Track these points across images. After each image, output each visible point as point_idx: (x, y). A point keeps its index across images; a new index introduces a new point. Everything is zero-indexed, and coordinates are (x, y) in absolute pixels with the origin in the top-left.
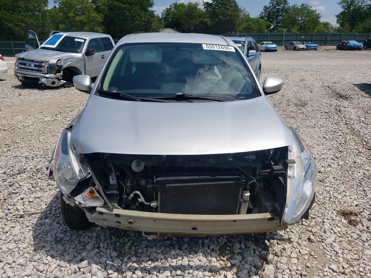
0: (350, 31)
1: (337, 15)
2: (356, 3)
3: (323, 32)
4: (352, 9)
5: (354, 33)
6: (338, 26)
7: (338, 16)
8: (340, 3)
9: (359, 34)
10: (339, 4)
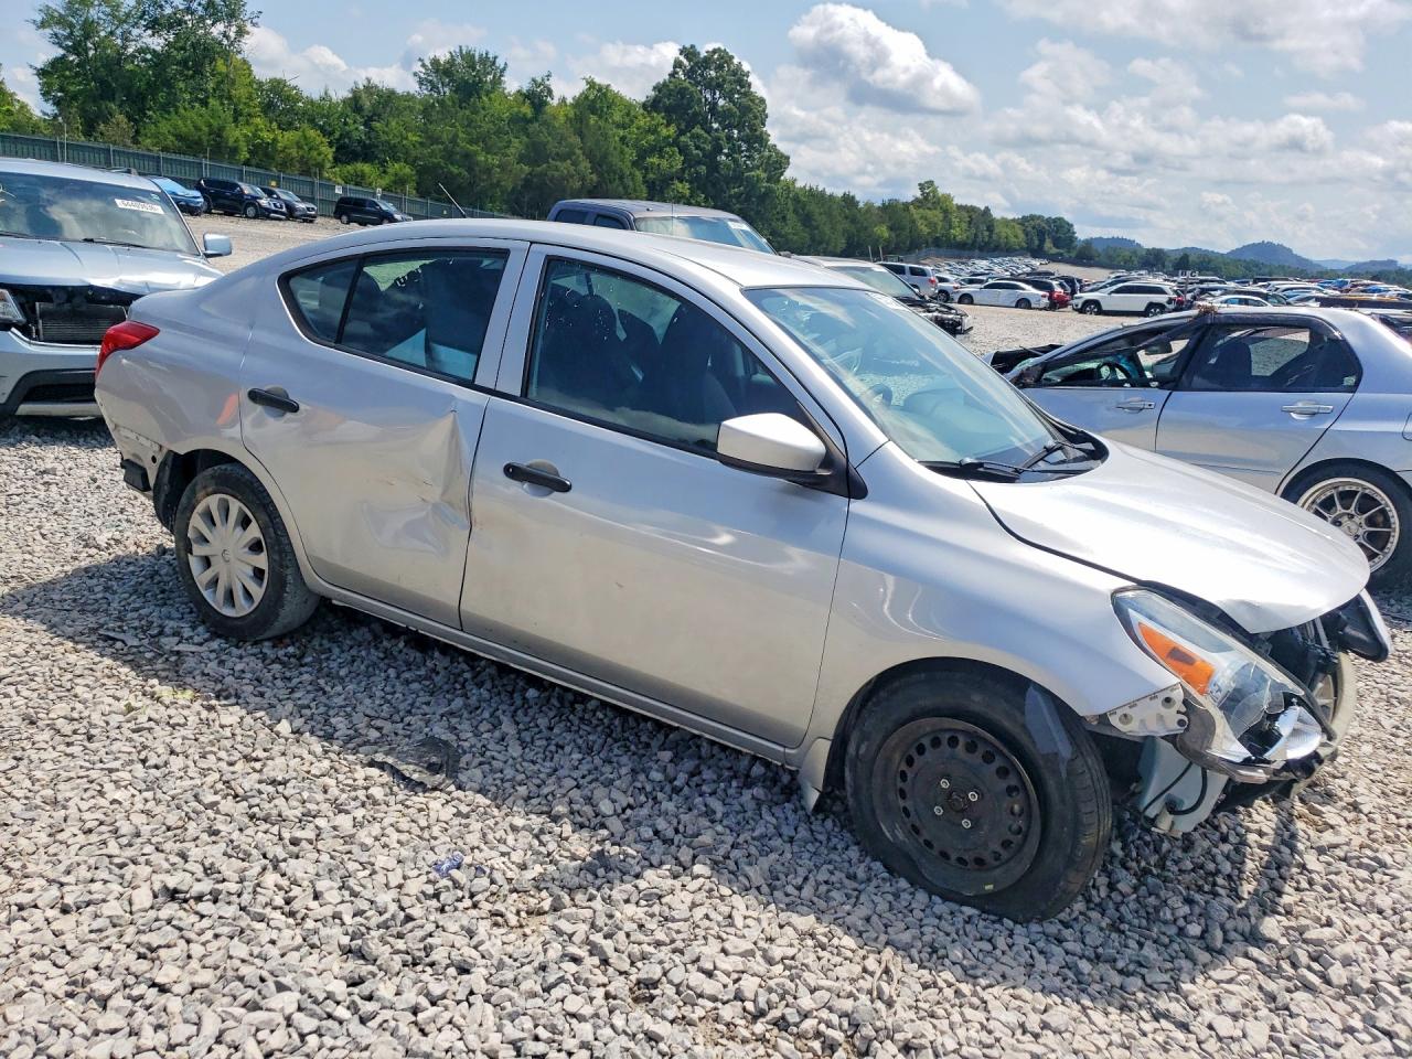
0: (136, 141)
1: (40, 65)
2: (102, 34)
3: (33, 132)
4: (91, 53)
5: (149, 150)
6: (50, 108)
7: (42, 73)
8: (42, 23)
9: (169, 156)
10: (39, 27)
